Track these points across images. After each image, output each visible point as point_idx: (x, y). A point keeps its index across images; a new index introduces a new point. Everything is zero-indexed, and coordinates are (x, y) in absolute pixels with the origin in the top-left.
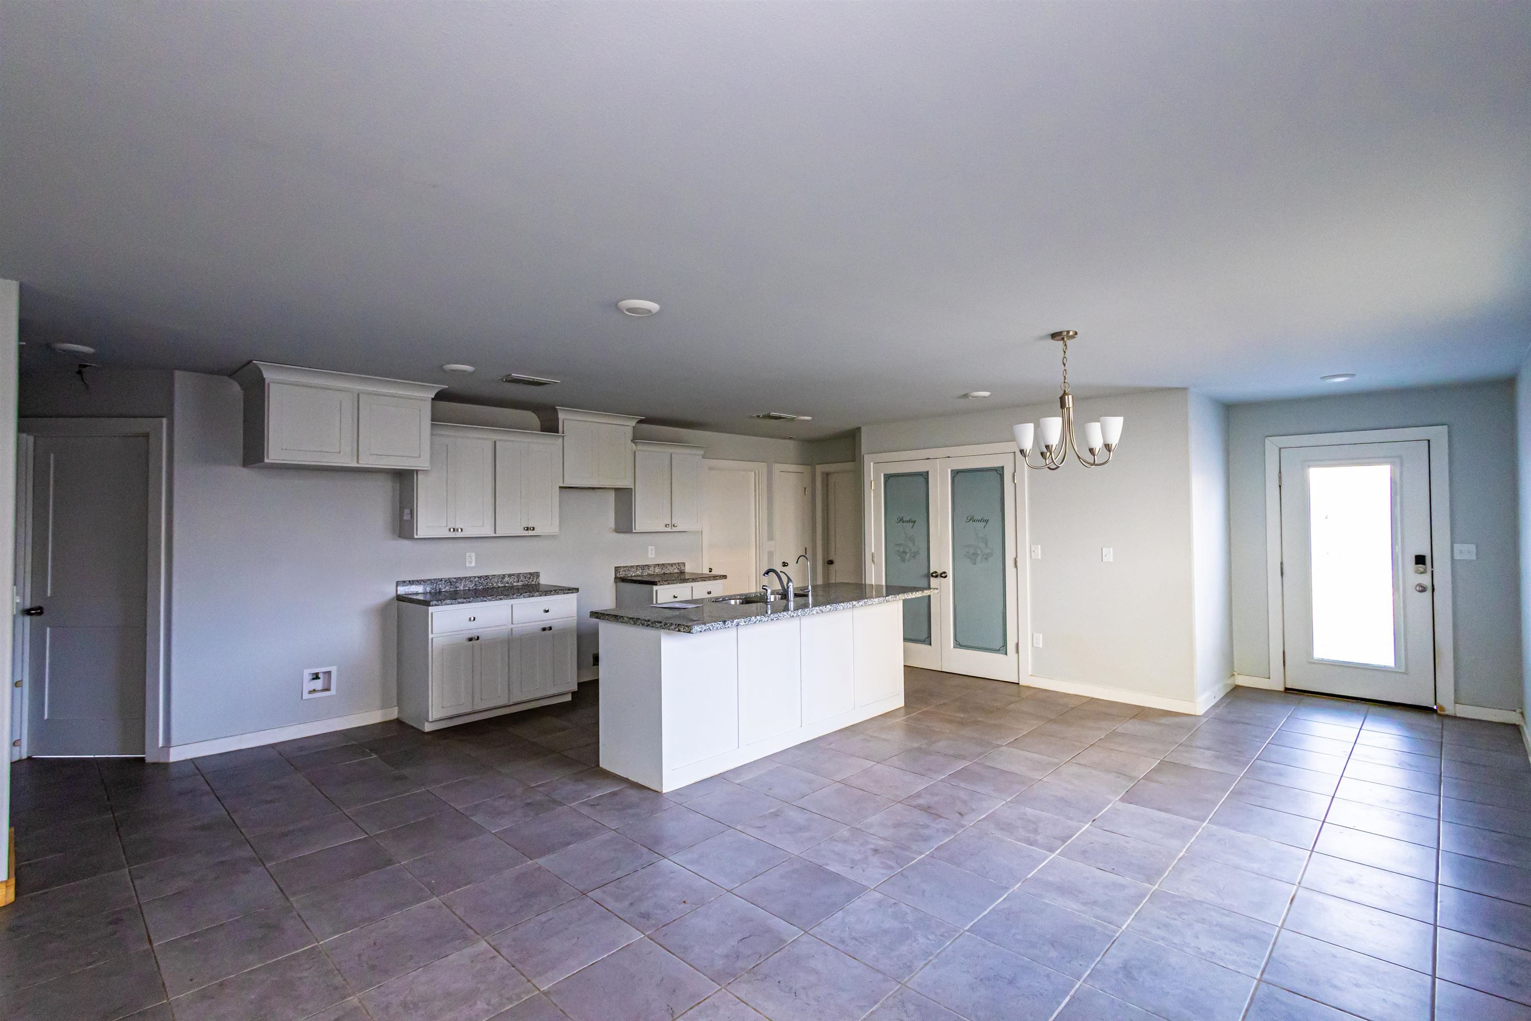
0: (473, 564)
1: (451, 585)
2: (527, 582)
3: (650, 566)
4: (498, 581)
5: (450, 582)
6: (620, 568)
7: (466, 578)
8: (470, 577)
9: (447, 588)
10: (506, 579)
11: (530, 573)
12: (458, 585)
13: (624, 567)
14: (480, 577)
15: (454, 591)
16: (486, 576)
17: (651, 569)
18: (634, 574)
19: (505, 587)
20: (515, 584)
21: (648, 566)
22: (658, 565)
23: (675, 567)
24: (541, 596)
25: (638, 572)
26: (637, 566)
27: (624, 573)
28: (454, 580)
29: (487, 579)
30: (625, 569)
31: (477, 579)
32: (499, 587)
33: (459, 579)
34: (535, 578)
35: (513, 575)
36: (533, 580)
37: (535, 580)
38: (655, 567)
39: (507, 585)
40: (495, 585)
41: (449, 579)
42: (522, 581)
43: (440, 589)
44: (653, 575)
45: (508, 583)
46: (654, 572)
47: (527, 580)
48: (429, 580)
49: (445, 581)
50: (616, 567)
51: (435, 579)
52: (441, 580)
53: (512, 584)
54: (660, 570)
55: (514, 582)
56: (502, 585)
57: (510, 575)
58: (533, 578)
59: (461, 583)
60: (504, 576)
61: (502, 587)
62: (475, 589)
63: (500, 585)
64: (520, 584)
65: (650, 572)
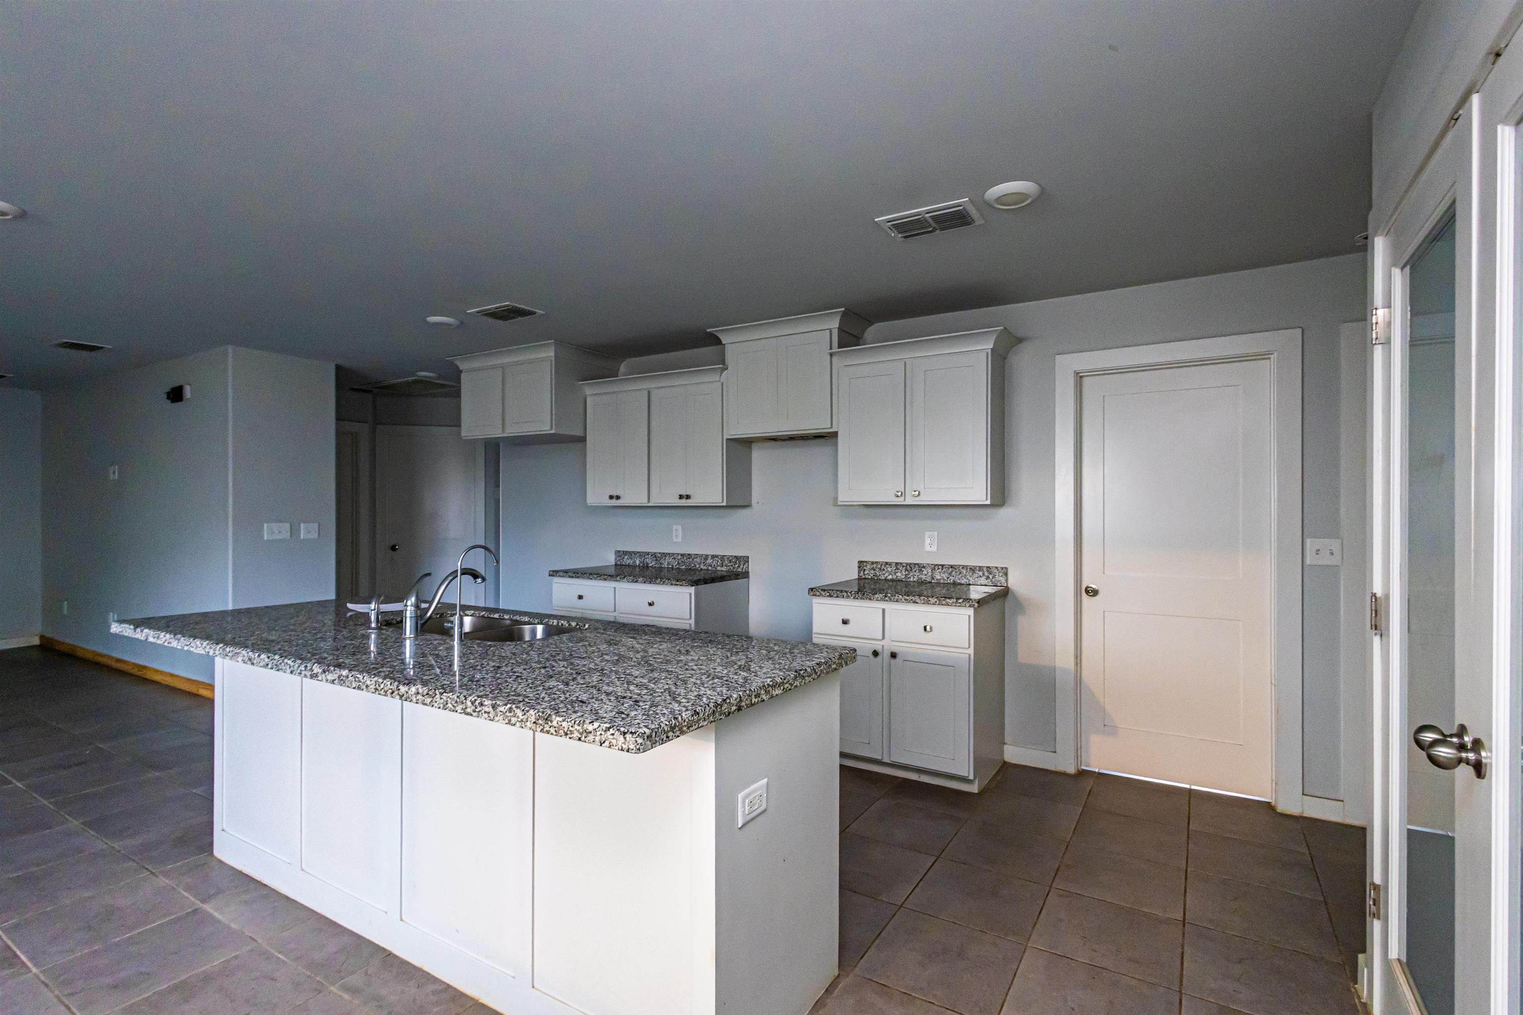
0: (680, 540)
1: (656, 560)
2: (732, 568)
3: (924, 567)
4: (701, 562)
5: (655, 557)
6: (865, 564)
7: (669, 554)
8: (674, 554)
9: (653, 563)
10: (709, 561)
11: (735, 556)
12: (662, 561)
13: (873, 563)
14: (682, 555)
15: (659, 567)
16: (689, 555)
17: (925, 572)
18: (890, 577)
19: (708, 570)
20: (719, 568)
21: (921, 567)
22: (943, 566)
23: (981, 573)
24: (645, 582)
25: (899, 574)
26: (897, 564)
27: (872, 572)
28: (659, 555)
29: (689, 558)
30: (875, 566)
31: (680, 557)
32: (702, 569)
33: (664, 555)
34: (742, 563)
35: (717, 556)
36: (739, 567)
37: (742, 567)
38: (933, 569)
39: (710, 568)
40: (697, 566)
41: (655, 553)
42: (726, 566)
43: (647, 563)
44: (930, 582)
45: (711, 566)
46: (933, 578)
47: (732, 566)
48: (638, 552)
49: (652, 555)
50: (860, 562)
51: (643, 552)
52: (648, 554)
53: (716, 568)
54: (945, 576)
55: (718, 566)
56: (705, 568)
57: (713, 557)
58: (739, 564)
59: (665, 559)
60: (707, 556)
61: (705, 570)
62: (678, 568)
63: (702, 567)
64: (724, 569)
65: (924, 577)
